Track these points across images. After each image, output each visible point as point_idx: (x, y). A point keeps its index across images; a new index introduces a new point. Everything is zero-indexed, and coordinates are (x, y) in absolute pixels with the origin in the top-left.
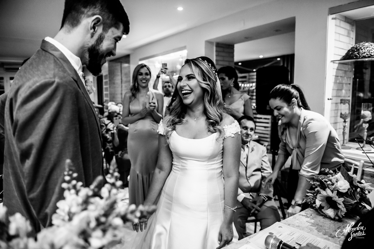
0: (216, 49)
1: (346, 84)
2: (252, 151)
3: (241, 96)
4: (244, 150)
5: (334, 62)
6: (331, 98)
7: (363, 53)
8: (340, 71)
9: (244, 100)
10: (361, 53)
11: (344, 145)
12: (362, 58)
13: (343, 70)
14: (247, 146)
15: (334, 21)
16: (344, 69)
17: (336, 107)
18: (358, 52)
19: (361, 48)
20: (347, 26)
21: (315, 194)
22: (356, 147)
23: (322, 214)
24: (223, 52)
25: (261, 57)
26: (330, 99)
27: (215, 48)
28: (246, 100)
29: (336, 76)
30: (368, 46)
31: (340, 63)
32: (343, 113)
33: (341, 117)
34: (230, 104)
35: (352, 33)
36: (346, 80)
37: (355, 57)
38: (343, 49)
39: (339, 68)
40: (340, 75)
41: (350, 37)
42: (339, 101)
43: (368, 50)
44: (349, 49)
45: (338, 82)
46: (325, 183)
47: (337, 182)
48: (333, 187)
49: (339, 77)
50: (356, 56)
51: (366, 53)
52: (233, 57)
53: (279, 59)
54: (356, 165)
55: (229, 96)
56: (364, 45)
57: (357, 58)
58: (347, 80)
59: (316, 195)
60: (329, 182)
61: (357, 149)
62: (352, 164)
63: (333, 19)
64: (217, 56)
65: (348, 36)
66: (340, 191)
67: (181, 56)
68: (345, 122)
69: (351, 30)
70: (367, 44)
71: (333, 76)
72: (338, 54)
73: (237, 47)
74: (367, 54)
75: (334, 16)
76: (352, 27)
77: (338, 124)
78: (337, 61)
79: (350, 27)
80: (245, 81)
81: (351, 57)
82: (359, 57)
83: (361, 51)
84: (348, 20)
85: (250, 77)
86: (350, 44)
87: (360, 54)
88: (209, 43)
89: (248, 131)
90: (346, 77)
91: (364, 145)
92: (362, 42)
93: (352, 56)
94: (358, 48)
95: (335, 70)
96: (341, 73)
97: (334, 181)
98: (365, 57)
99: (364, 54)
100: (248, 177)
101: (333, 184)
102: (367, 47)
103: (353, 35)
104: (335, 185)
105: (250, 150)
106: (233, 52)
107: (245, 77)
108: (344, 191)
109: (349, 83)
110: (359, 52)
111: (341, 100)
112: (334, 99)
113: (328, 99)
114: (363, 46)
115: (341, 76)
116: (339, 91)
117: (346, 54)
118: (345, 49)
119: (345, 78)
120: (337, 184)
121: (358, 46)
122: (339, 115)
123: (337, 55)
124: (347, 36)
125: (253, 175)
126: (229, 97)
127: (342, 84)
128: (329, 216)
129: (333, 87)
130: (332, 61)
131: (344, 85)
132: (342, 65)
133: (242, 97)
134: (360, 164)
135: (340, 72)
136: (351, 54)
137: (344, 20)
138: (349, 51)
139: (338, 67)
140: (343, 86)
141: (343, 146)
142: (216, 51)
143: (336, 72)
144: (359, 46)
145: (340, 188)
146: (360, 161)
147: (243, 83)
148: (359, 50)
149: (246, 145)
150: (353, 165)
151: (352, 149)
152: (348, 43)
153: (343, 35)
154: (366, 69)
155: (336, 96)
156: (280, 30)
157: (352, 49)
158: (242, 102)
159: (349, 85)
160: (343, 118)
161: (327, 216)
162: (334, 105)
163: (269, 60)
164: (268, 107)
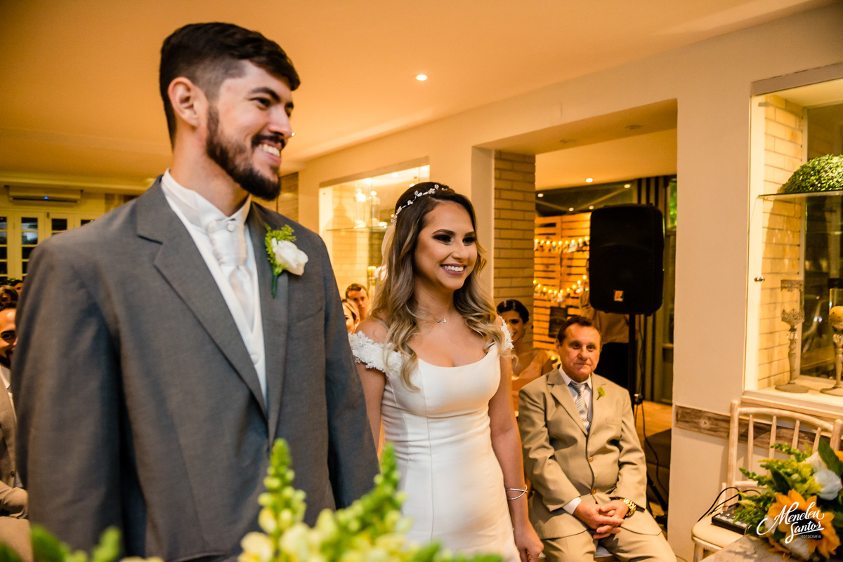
0: (495, 165)
1: (791, 245)
2: (600, 396)
4: (579, 395)
5: (766, 197)
6: (762, 278)
7: (829, 180)
8: (778, 217)
10: (824, 180)
11: (792, 382)
12: (827, 190)
13: (784, 216)
14: (587, 385)
15: (763, 109)
16: (786, 214)
17: (771, 296)
18: (817, 177)
19: (823, 168)
20: (791, 120)
21: (762, 504)
22: (820, 389)
23: (780, 549)
24: (512, 170)
25: (589, 181)
26: (761, 280)
27: (493, 161)
29: (769, 228)
30: (839, 164)
31: (776, 201)
32: (788, 310)
33: (784, 319)
35: (799, 133)
36: (791, 236)
37: (811, 186)
38: (782, 169)
39: (776, 212)
40: (777, 227)
41: (796, 143)
42: (779, 285)
43: (839, 173)
44: (795, 170)
45: (774, 241)
46: (786, 477)
47: (811, 475)
48: (806, 486)
49: (777, 231)
50: (813, 185)
51: (835, 180)
52: (533, 181)
53: (627, 186)
54: (825, 430)
56: (829, 161)
57: (816, 191)
58: (793, 237)
59: (765, 505)
60: (795, 476)
61: (823, 391)
62: (815, 427)
63: (760, 105)
64: (496, 179)
65: (793, 140)
66: (822, 496)
67: (416, 178)
68: (793, 330)
69: (798, 128)
70: (836, 160)
71: (763, 227)
72: (772, 180)
73: (541, 161)
74: (837, 181)
75: (762, 99)
76: (800, 122)
77: (777, 334)
78: (772, 196)
79: (796, 121)
80: (554, 234)
81: (803, 187)
82: (820, 187)
83: (823, 174)
84: (791, 107)
85: (565, 226)
86: (796, 158)
87: (823, 182)
88: (480, 150)
89: (582, 351)
90: (791, 231)
91: (837, 384)
92: (825, 155)
93: (803, 184)
94: (818, 168)
95: (768, 215)
96: (780, 222)
97: (806, 472)
98: (833, 188)
99: (831, 181)
100: (589, 455)
101: (804, 481)
102: (838, 166)
103: (803, 139)
104: (808, 482)
105: (596, 395)
106: (533, 173)
107: (553, 225)
108: (831, 497)
109: (798, 243)
110: (820, 177)
111: (783, 281)
112: (768, 278)
113: (756, 280)
114: (828, 163)
115: (781, 228)
116: (777, 260)
117: (789, 180)
118: (786, 168)
119: (789, 232)
120: (814, 480)
121: (817, 162)
122: (779, 313)
123: (771, 182)
124: (791, 141)
127: (784, 245)
128: (796, 554)
129: (765, 253)
130: (759, 196)
131: (788, 248)
132: (782, 205)
134: (834, 428)
135: (780, 219)
136: (802, 180)
137: (784, 107)
138: (796, 174)
139: (773, 209)
140: (784, 250)
141: (792, 385)
142: (497, 169)
143: (770, 220)
144: (819, 164)
145: (822, 490)
146: (835, 419)
147: (548, 238)
148: (819, 172)
149: (584, 382)
150: (819, 429)
151: (810, 391)
152: (793, 157)
153: (782, 139)
154: (832, 211)
155: (771, 273)
156: (639, 127)
157: (804, 169)
159: (797, 248)
160: (789, 322)
161: (791, 553)
162: (769, 291)
163: (605, 187)
164: (618, 296)
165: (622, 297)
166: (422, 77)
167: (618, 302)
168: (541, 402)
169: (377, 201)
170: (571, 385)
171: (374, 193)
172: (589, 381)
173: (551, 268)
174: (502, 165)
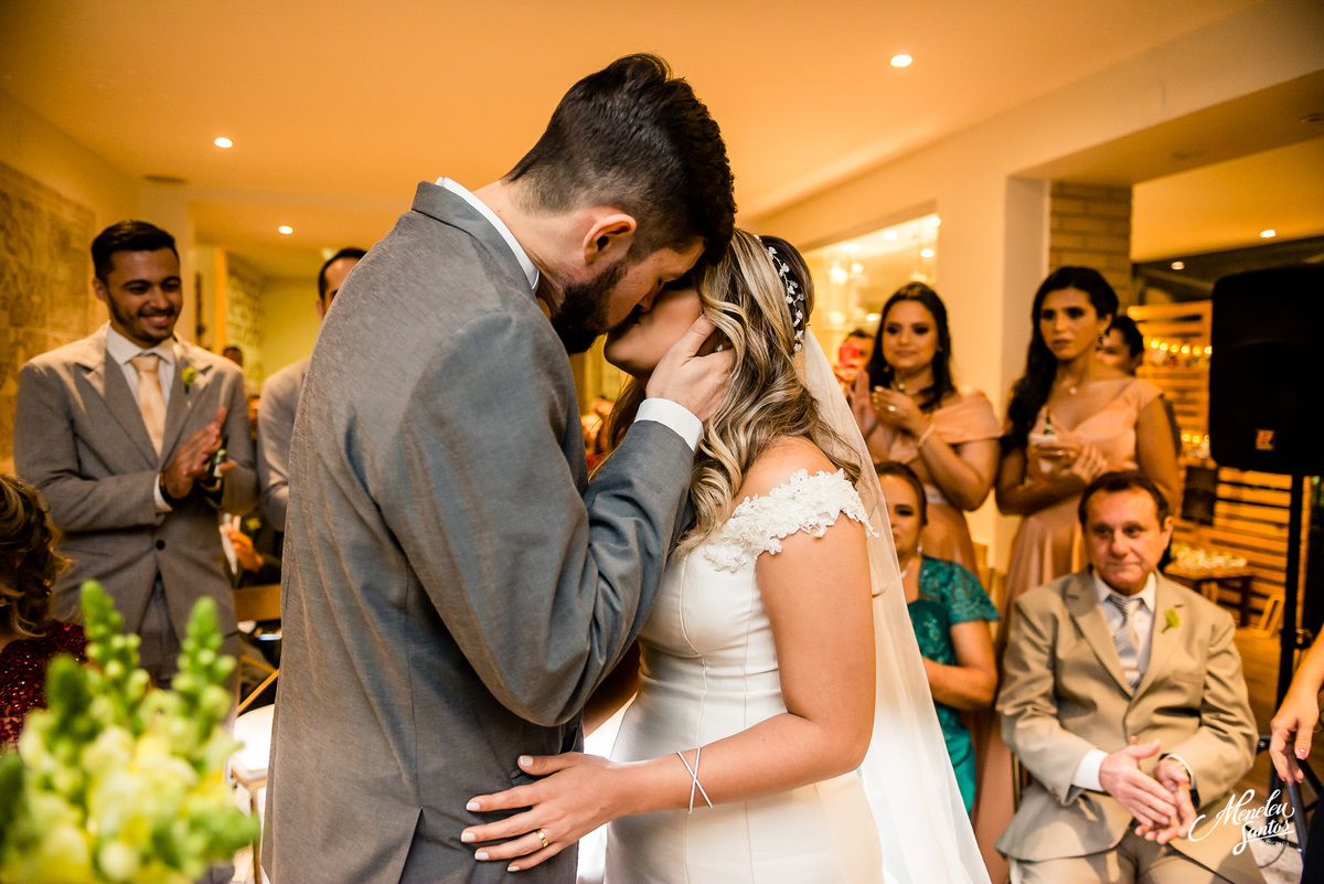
0: (1052, 207)
2: (1170, 626)
3: (1124, 388)
4: (1125, 621)
9: (1134, 404)
14: (1142, 602)
24: (1085, 215)
25: (1268, 234)
27: (1046, 204)
28: (1142, 405)
34: (1076, 423)
52: (1126, 236)
55: (1073, 391)
64: (1054, 232)
67: (915, 237)
73: (1145, 197)
80: (1196, 335)
88: (1023, 182)
89: (1113, 540)
100: (1129, 732)
105: (1161, 622)
106: (1126, 219)
107: (1195, 318)
125: (1155, 727)
126: (1069, 394)
133: (1128, 393)
142: (1054, 214)
147: (1185, 342)
149: (1137, 596)
158: (1130, 414)
163: (1307, 246)
164: (1264, 439)
165: (1271, 442)
166: (902, 61)
167: (1264, 452)
168: (1047, 631)
169: (864, 281)
170: (1109, 599)
171: (857, 268)
172: (1148, 594)
173: (1190, 396)
174: (1066, 206)
